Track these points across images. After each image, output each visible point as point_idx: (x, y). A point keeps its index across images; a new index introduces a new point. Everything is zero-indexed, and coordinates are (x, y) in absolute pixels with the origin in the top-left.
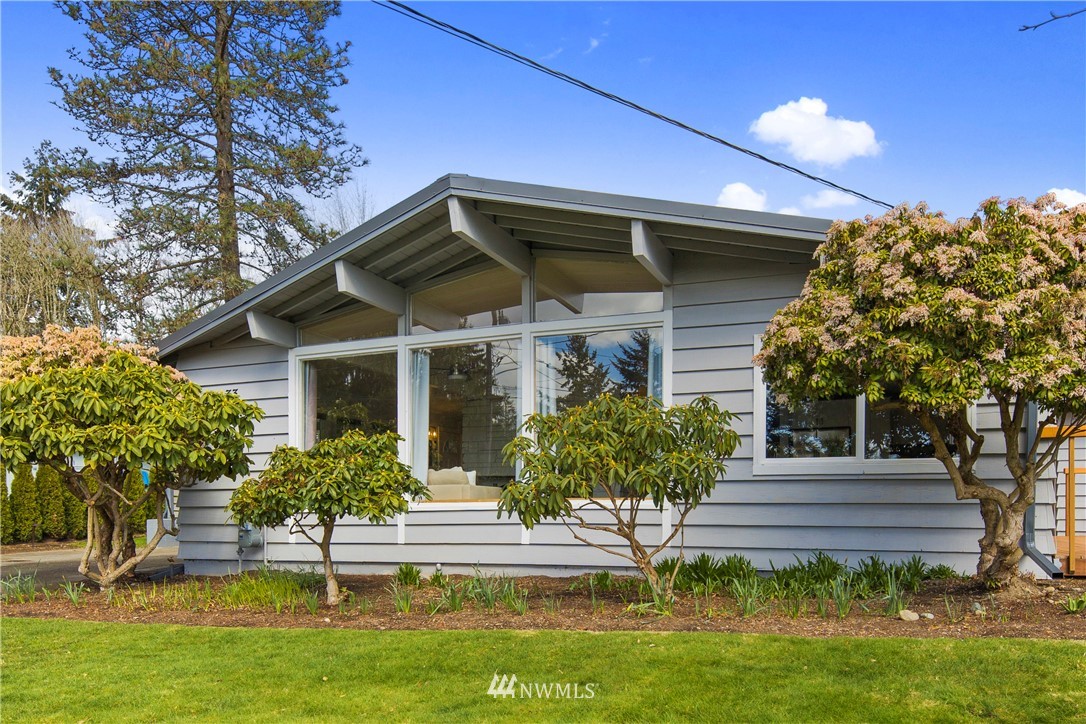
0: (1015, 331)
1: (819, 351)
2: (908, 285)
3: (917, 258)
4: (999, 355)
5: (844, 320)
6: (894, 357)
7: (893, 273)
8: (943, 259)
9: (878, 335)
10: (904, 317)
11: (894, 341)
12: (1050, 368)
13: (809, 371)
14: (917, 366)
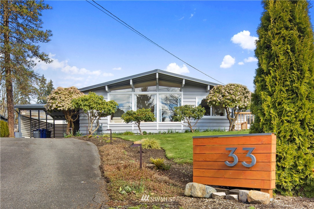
0: (238, 100)
1: (217, 101)
2: (228, 94)
3: (229, 91)
4: (236, 102)
5: (220, 97)
6: (226, 102)
7: (226, 93)
8: (231, 92)
9: (225, 99)
10: (228, 98)
11: (227, 100)
12: (241, 104)
13: (216, 103)
14: (229, 103)
